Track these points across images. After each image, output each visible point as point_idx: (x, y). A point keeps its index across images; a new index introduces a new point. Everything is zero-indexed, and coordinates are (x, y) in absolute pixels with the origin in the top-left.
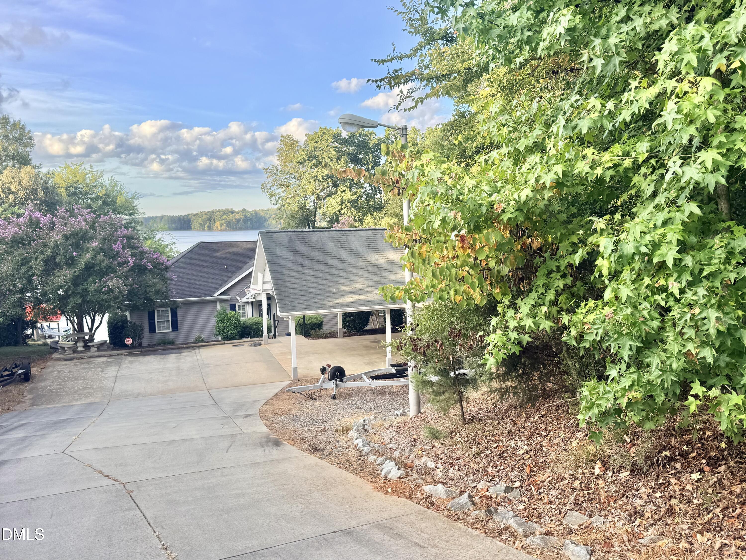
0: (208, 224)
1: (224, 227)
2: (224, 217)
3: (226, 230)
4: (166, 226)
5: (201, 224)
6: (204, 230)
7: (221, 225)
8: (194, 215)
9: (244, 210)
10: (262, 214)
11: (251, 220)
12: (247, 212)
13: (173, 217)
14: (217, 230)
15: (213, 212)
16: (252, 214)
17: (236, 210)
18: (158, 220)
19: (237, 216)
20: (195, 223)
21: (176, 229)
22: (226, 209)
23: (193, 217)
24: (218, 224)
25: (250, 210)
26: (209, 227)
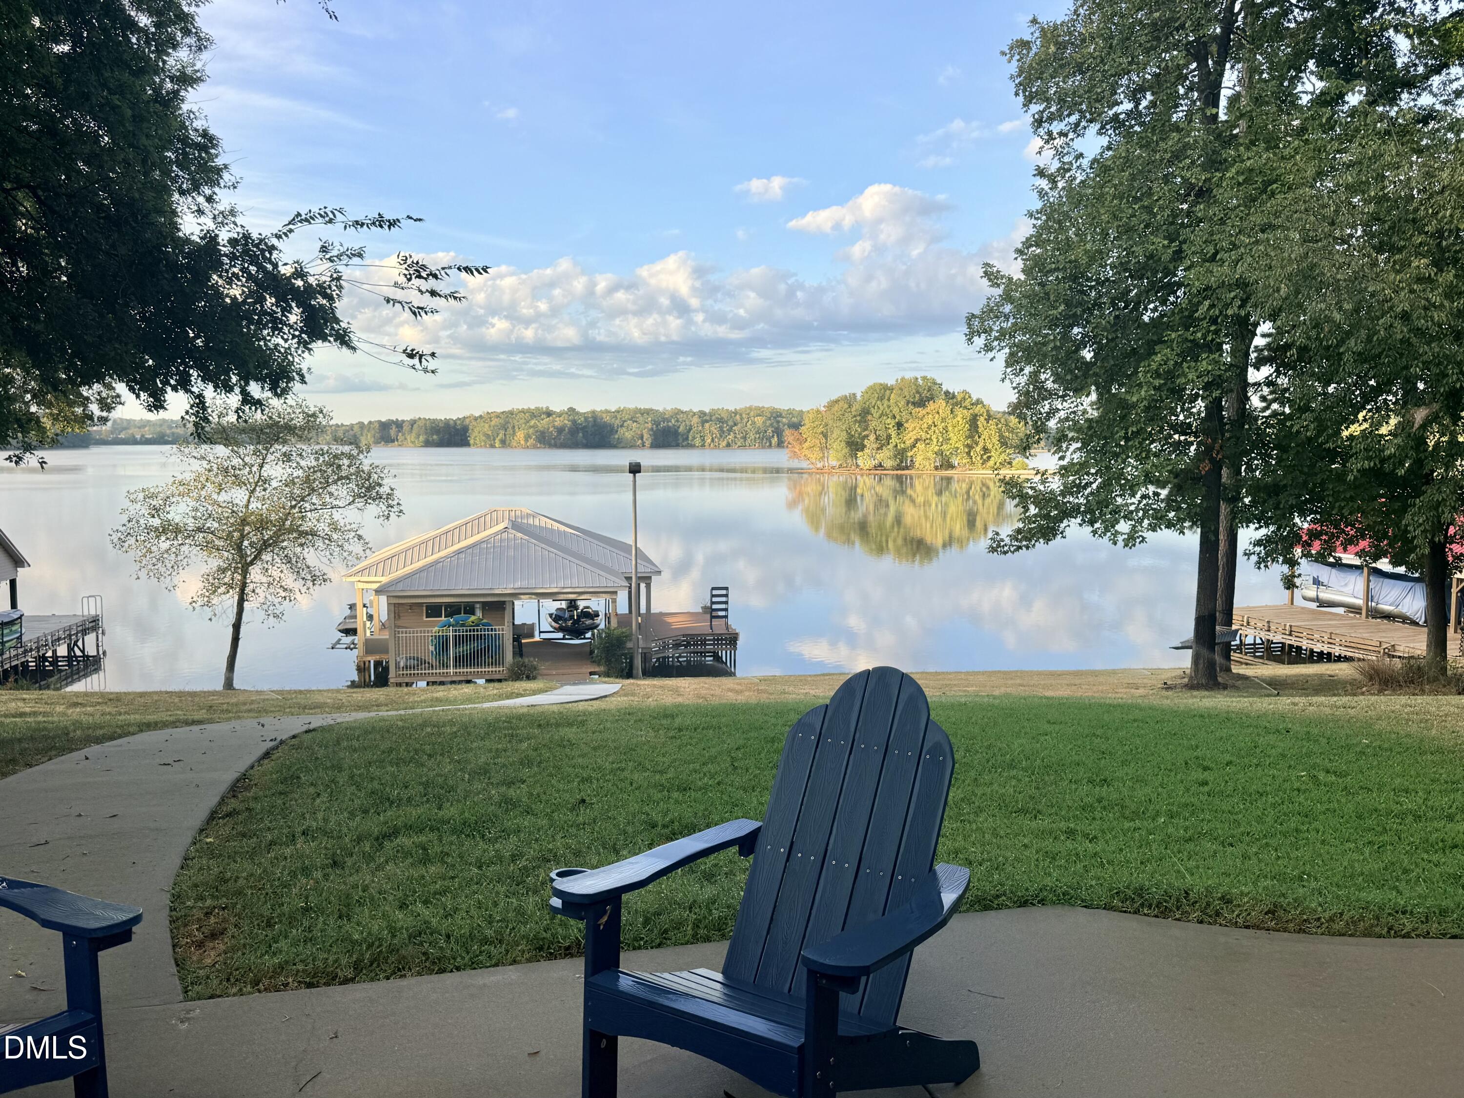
0: (501, 436)
1: (531, 441)
2: (532, 423)
3: (535, 447)
4: (422, 438)
5: (488, 436)
6: (493, 446)
7: (527, 437)
8: (476, 419)
9: (572, 410)
10: (607, 418)
11: (584, 429)
12: (578, 413)
13: (434, 421)
14: (519, 446)
15: (511, 413)
16: (586, 419)
17: (556, 408)
18: (406, 428)
19: (558, 422)
20: (476, 433)
21: (441, 444)
22: (537, 408)
23: (474, 423)
24: (520, 435)
25: (582, 411)
26: (503, 442)
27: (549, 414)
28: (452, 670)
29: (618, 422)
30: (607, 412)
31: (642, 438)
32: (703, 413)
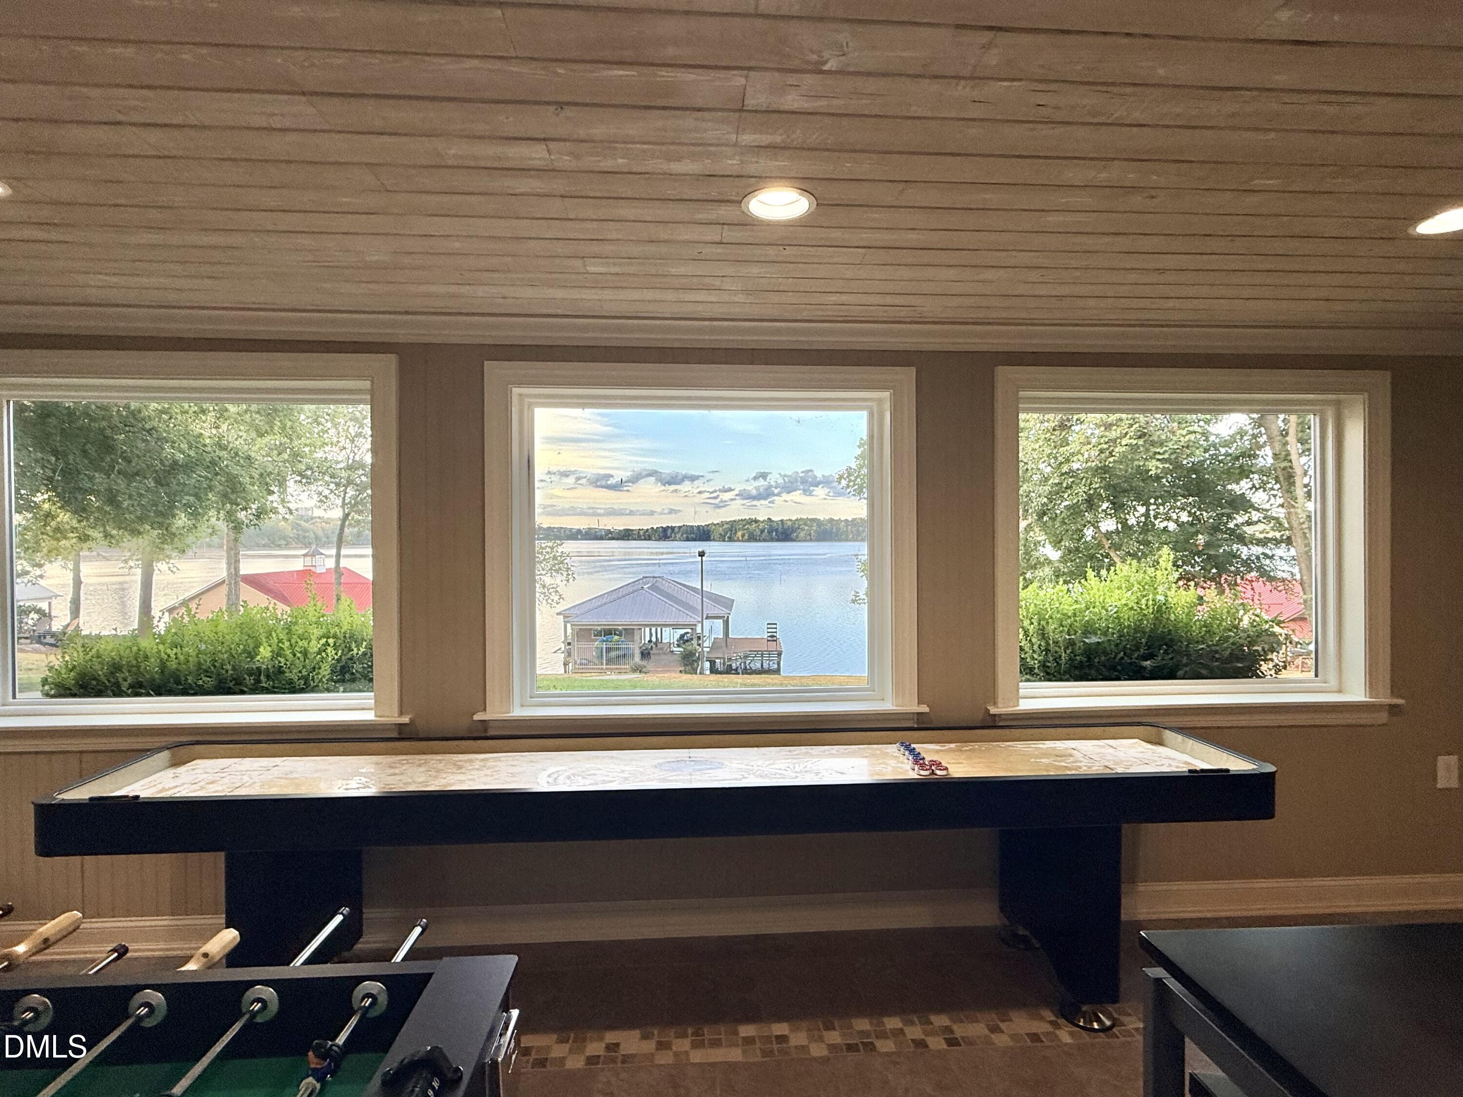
27: (756, 521)
28: (604, 667)
29: (796, 526)
30: (790, 520)
31: (810, 535)
32: (846, 521)
